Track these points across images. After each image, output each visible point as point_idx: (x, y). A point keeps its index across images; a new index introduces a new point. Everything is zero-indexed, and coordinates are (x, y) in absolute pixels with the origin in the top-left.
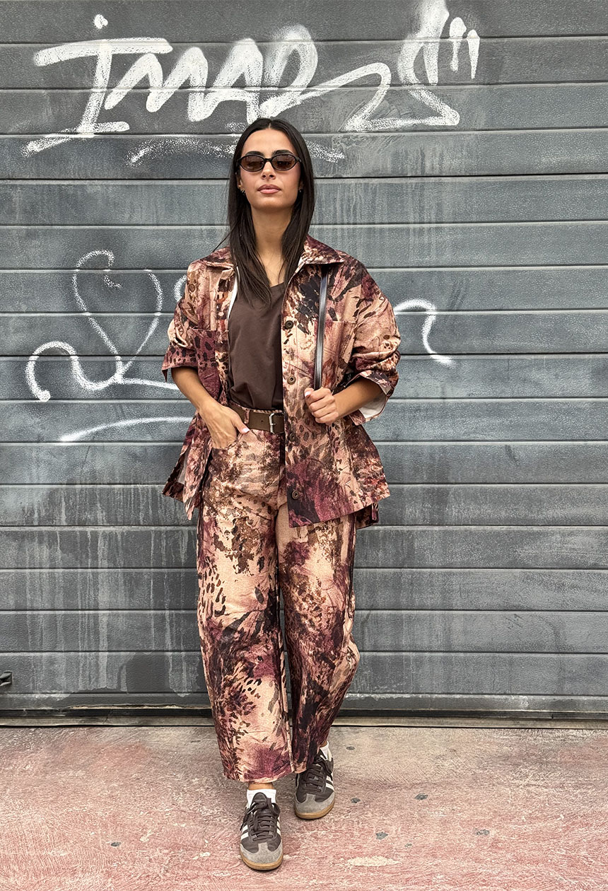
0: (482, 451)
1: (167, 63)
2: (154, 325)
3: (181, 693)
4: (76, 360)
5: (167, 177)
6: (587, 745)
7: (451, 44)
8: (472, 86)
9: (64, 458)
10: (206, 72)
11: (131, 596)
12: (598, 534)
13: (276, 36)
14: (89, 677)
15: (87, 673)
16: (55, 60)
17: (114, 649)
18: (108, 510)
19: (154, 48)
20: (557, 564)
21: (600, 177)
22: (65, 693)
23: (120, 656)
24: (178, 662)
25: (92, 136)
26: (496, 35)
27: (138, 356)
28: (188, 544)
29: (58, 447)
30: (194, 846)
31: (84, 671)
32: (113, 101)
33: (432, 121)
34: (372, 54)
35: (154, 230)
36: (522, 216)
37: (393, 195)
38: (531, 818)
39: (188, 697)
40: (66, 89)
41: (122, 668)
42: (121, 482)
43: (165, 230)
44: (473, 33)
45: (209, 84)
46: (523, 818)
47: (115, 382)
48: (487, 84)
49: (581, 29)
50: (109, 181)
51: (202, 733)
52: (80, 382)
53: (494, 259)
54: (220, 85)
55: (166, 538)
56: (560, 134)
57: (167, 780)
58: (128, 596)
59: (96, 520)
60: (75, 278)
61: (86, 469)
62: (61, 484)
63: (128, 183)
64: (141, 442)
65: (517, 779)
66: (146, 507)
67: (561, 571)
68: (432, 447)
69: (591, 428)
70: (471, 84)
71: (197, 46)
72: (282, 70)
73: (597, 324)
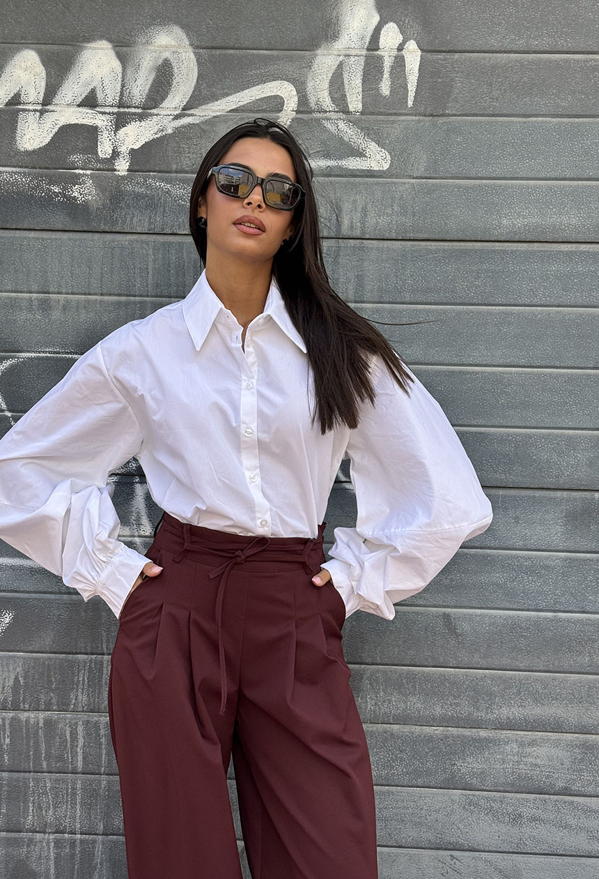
7: (381, 58)
8: (408, 118)
10: (43, 84)
12: (571, 746)
13: (142, 39)
20: (513, 785)
21: (583, 247)
26: (444, 49)
33: (353, 164)
34: (272, 68)
36: (472, 297)
44: (412, 45)
45: (47, 101)
48: (429, 116)
49: (562, 44)
54: (63, 102)
56: (528, 187)
67: (518, 795)
69: (563, 595)
70: (408, 115)
71: (32, 49)
72: (149, 86)
73: (574, 449)
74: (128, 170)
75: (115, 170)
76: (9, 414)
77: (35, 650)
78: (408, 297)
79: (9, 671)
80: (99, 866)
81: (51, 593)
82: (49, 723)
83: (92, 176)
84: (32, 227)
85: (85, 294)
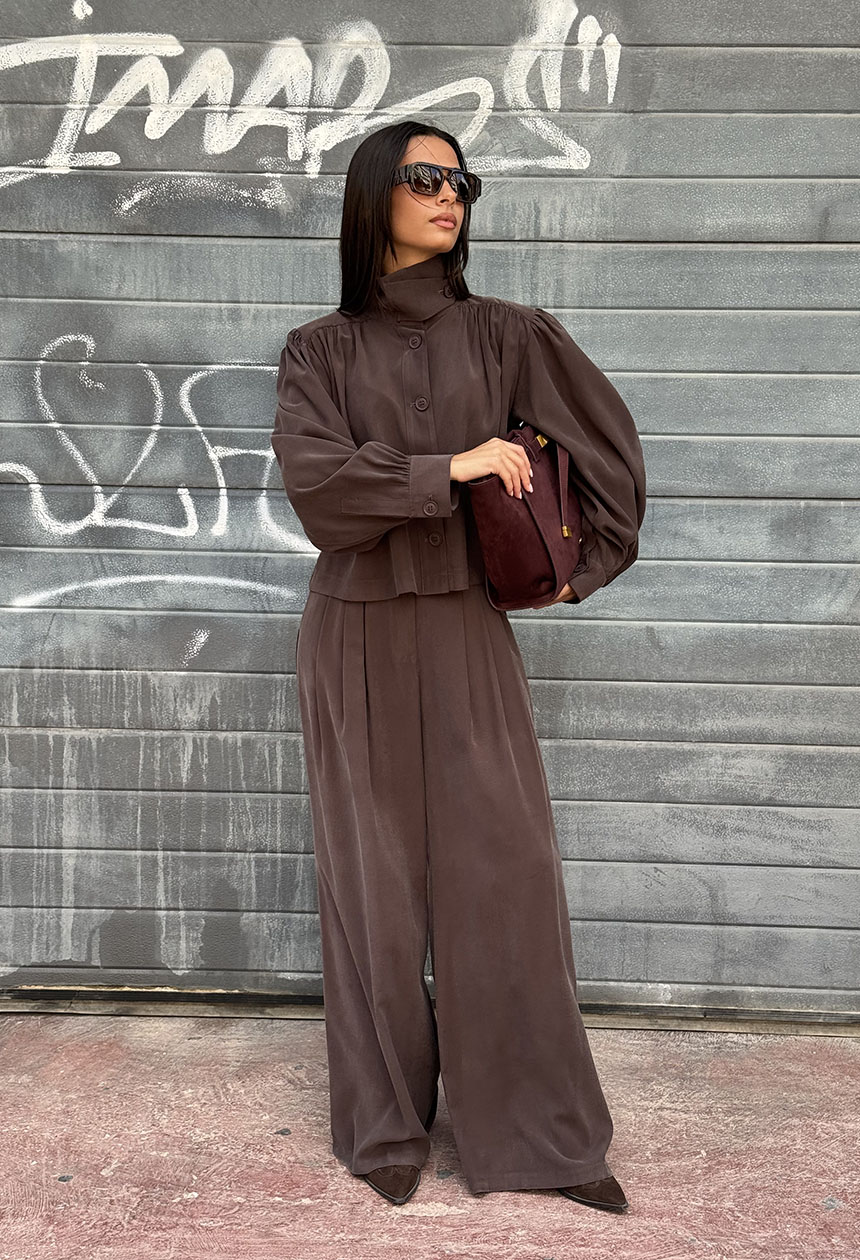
0: (614, 634)
1: (176, 70)
2: (151, 442)
3: (177, 969)
4: (37, 490)
5: (173, 233)
6: (752, 1056)
7: (579, 53)
8: (609, 114)
9: (17, 630)
10: (232, 84)
11: (110, 829)
12: (775, 756)
13: (332, 36)
14: (47, 944)
15: (44, 938)
16: (17, 62)
17: (83, 905)
18: (78, 704)
19: (158, 47)
20: (717, 797)
22: (11, 966)
23: (90, 916)
24: (174, 925)
25: (67, 171)
26: (645, 43)
27: (126, 486)
28: (192, 756)
29: (10, 614)
30: (176, 1183)
31: (39, 935)
32: (97, 123)
33: (551, 163)
34: (467, 64)
35: (153, 307)
36: (676, 301)
37: (495, 266)
38: (659, 1154)
39: (188, 976)
40: (31, 103)
41: (94, 931)
42: (99, 666)
43: (168, 308)
44: (612, 39)
45: (235, 102)
46: (648, 1154)
47: (93, 523)
48: (630, 112)
49: (766, 37)
50: (90, 236)
51: (207, 1026)
52: (42, 521)
53: (636, 361)
54: (251, 103)
55: (161, 748)
56: (732, 185)
57: (149, 1091)
58: (104, 828)
59: (61, 719)
60: (38, 373)
61: (48, 647)
62: (12, 667)
63: (116, 239)
64: (128, 609)
65: (645, 1099)
66: (134, 702)
67: (723, 807)
68: (542, 627)
69: (768, 605)
70: (608, 111)
71: (219, 47)
72: (340, 85)
73: (780, 457)
74: (320, 173)
75: (306, 173)
76: (199, 429)
77: (231, 669)
78: (609, 302)
79: (205, 691)
80: (301, 884)
81: (245, 612)
82: (246, 743)
83: (282, 180)
84: (221, 233)
85: (276, 303)
